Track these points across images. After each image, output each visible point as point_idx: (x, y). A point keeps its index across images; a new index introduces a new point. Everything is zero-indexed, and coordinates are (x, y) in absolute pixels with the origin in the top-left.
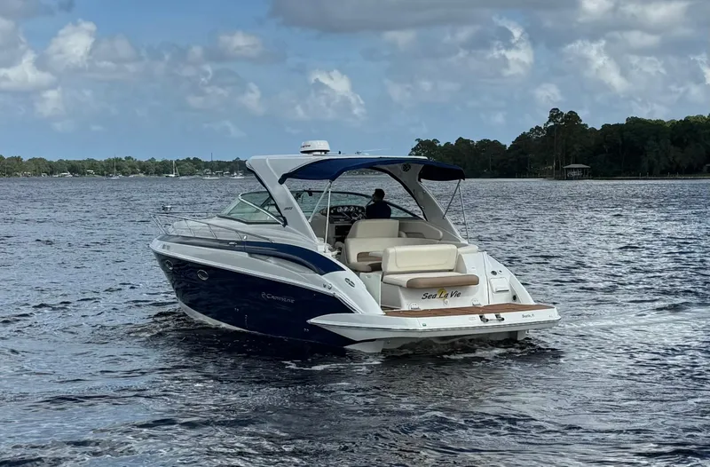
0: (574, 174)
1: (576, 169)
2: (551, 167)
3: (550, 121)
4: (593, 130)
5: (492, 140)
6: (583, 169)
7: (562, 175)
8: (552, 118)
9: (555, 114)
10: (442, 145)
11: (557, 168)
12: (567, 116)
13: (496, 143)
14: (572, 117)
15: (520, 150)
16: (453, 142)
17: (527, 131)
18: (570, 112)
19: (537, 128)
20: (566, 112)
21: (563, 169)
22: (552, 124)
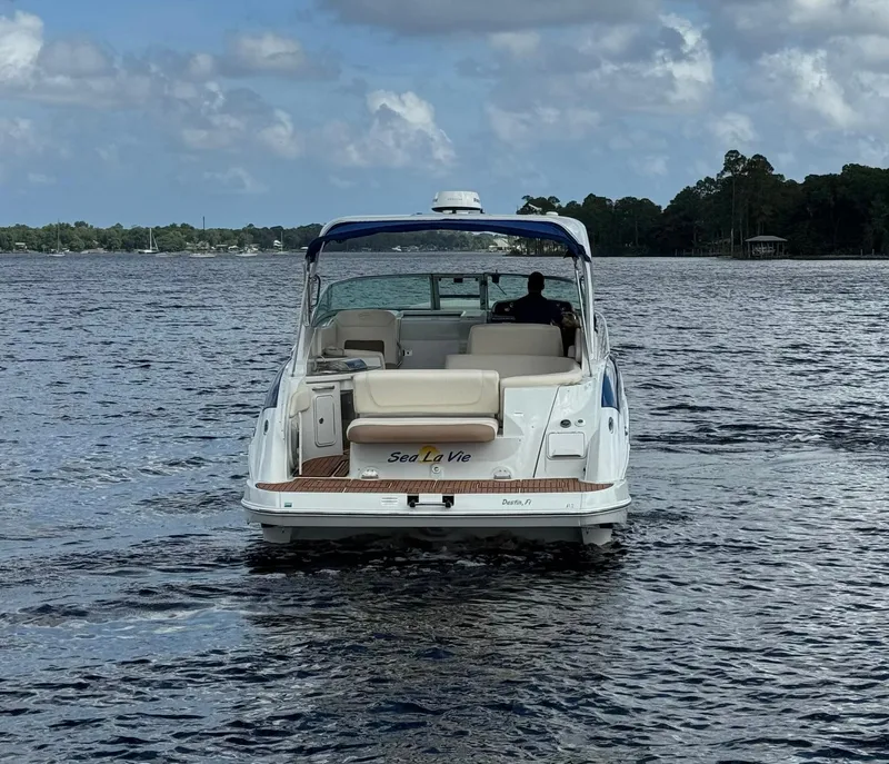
0: (762, 250)
1: (765, 243)
2: (729, 240)
3: (725, 169)
4: (792, 183)
5: (640, 198)
6: (775, 242)
7: (744, 252)
8: (729, 165)
9: (733, 159)
10: (564, 206)
11: (737, 241)
12: (751, 163)
13: (646, 204)
14: (760, 164)
15: (682, 214)
16: (580, 202)
17: (693, 184)
18: (757, 156)
19: (708, 180)
20: (749, 156)
21: (745, 243)
22: (728, 174)
